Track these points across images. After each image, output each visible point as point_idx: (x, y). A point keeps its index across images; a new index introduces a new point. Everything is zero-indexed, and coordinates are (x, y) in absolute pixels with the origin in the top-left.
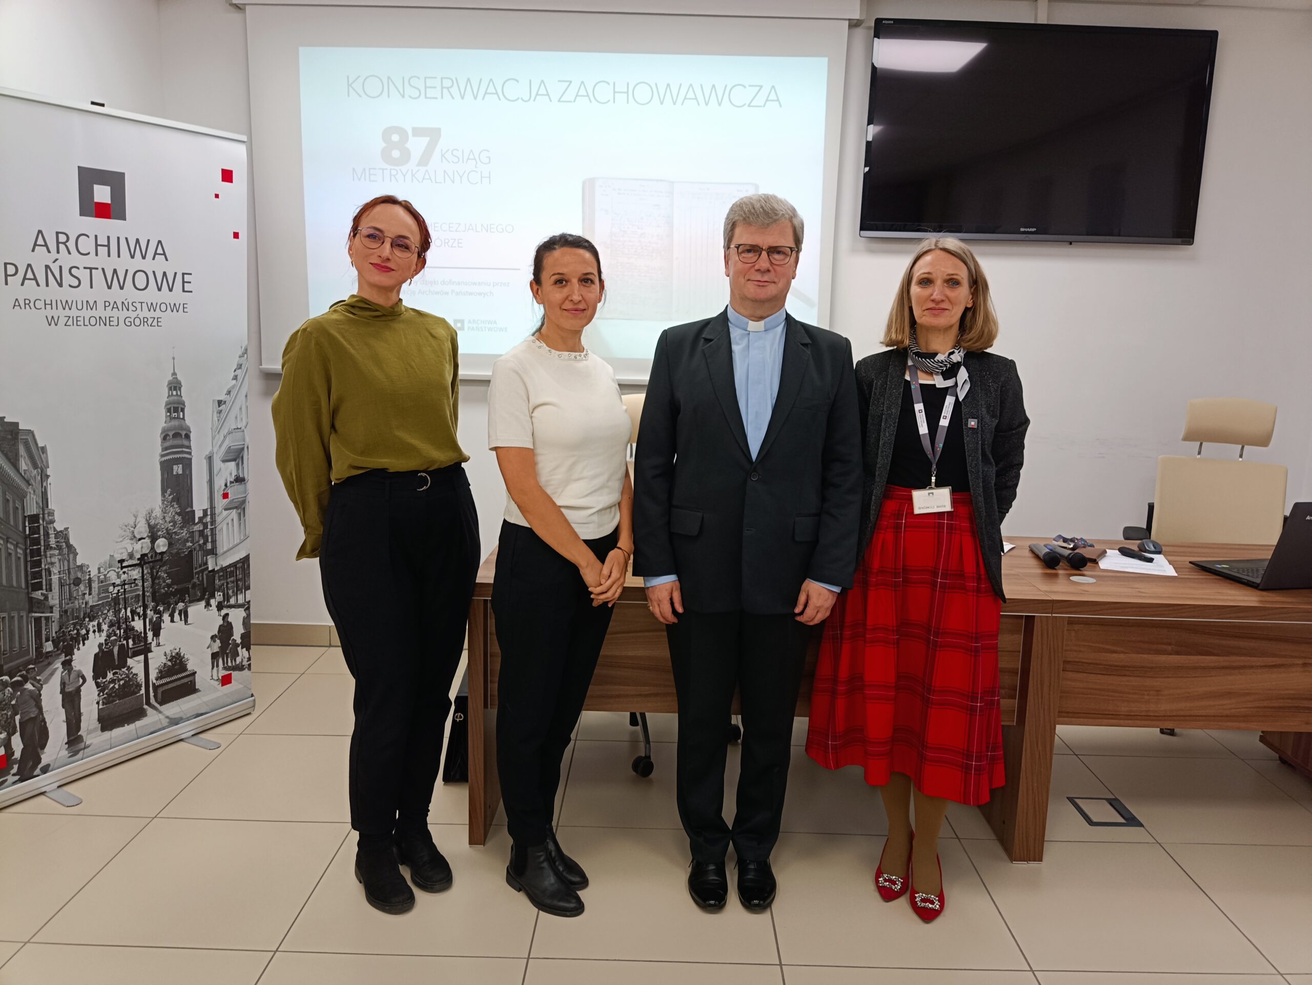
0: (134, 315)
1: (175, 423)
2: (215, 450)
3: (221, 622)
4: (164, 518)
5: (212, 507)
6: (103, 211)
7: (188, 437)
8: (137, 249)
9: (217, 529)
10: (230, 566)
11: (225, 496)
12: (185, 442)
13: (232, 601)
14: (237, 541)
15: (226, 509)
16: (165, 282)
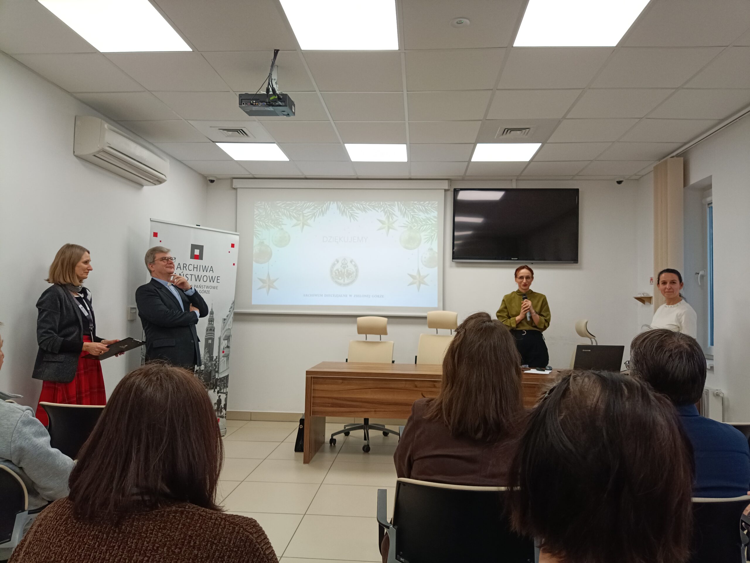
0: (202, 289)
1: (210, 326)
2: (222, 335)
3: (218, 398)
4: (204, 358)
5: (219, 356)
6: (196, 257)
7: (214, 330)
8: (205, 269)
9: (220, 364)
10: (222, 378)
11: (223, 352)
12: (213, 332)
13: (222, 391)
14: (225, 369)
15: (223, 357)
16: (212, 279)
